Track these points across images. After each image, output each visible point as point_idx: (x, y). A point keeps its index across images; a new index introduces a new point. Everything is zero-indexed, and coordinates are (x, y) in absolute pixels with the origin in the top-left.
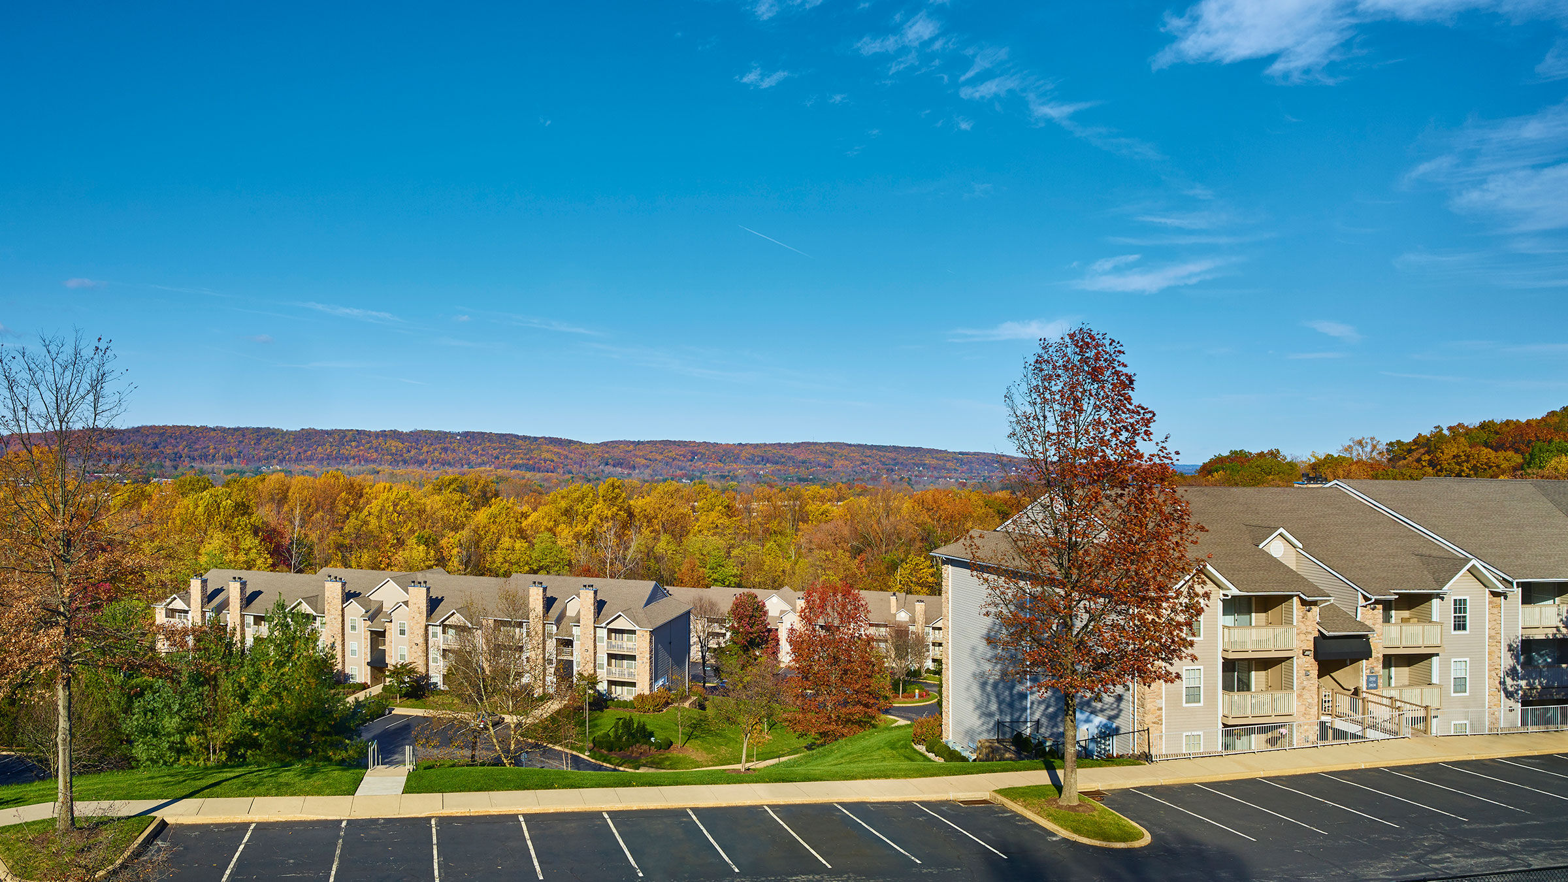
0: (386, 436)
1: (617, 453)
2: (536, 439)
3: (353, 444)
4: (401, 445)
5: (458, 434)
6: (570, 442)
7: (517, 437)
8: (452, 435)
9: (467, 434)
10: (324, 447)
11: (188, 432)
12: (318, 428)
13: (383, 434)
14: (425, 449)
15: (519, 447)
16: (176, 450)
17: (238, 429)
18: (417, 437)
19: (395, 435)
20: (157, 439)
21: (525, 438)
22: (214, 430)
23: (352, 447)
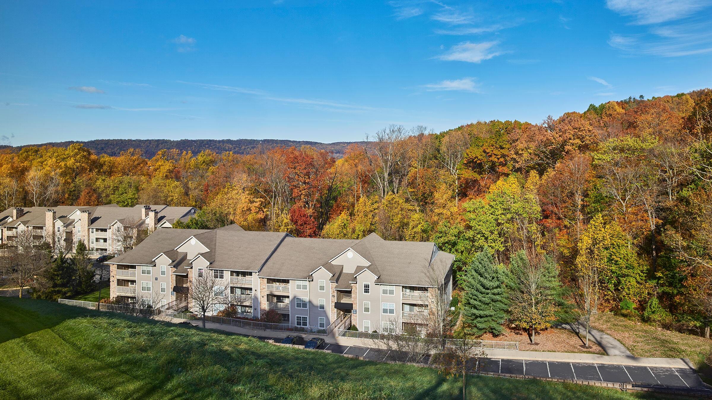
0: (224, 142)
1: (338, 148)
2: (299, 142)
3: (207, 146)
4: (231, 146)
5: (261, 141)
6: (316, 143)
7: (290, 141)
8: (258, 141)
9: (265, 140)
10: (191, 148)
11: (120, 142)
12: (190, 139)
13: (223, 141)
14: (243, 147)
15: (290, 146)
16: (113, 151)
17: (148, 140)
18: (240, 143)
19: (229, 141)
20: (103, 146)
21: (294, 142)
22: (135, 141)
23: (206, 147)
